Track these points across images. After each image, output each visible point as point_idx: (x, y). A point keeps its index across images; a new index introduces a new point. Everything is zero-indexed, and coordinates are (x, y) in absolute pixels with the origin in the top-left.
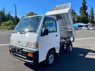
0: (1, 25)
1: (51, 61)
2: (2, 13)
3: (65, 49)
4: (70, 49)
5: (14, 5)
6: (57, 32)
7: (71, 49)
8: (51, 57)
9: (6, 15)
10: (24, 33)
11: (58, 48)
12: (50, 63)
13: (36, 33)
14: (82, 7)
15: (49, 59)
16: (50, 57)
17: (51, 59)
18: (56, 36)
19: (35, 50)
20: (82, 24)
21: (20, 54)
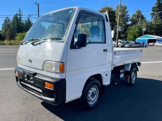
0: (16, 38)
1: (92, 100)
2: (17, 18)
3: (122, 78)
4: (131, 79)
5: (36, 3)
6: (105, 43)
7: (134, 79)
8: (93, 93)
9: (24, 22)
10: (39, 44)
11: (106, 75)
12: (91, 103)
13: (61, 42)
14: (156, 6)
15: (89, 95)
16: (91, 92)
17: (93, 95)
18: (104, 50)
19: (58, 76)
20: (156, 37)
21: (32, 84)
